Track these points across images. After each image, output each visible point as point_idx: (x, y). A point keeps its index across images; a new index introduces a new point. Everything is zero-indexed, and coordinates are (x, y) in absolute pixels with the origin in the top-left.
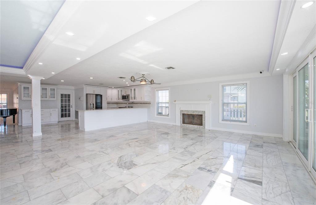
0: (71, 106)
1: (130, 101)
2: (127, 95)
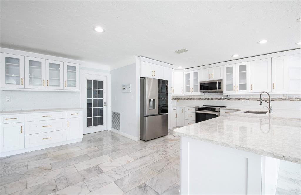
0: (105, 103)
1: (224, 94)
2: (217, 82)
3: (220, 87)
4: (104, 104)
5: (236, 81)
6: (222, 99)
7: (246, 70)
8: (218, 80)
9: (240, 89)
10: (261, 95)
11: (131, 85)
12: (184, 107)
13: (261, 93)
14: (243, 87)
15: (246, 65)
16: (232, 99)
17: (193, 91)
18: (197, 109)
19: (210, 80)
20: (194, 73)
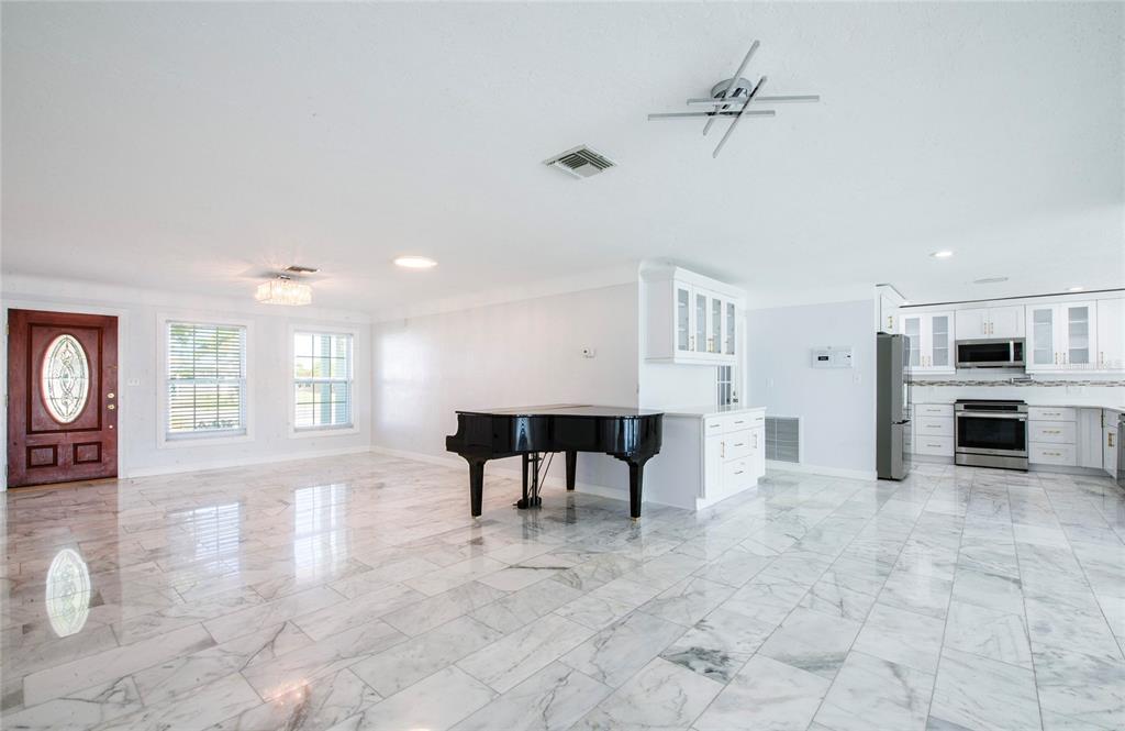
0: (734, 394)
1: (1027, 372)
2: (1012, 343)
3: (1019, 356)
4: (732, 397)
5: (1061, 340)
6: (1010, 383)
7: (1087, 319)
8: (1014, 339)
9: (1072, 362)
14: (1080, 356)
15: (1086, 308)
16: (1038, 383)
17: (932, 363)
18: (961, 406)
19: (986, 337)
20: (934, 318)
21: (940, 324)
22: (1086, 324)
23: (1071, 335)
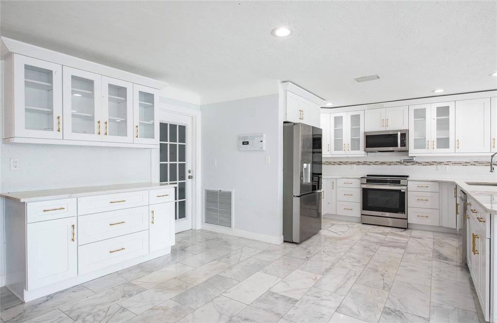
0: (189, 172)
1: (410, 155)
2: (399, 134)
3: (403, 144)
4: (187, 174)
5: (432, 132)
6: (401, 163)
7: (448, 115)
8: (400, 131)
9: (438, 147)
10: (492, 156)
11: (264, 135)
12: (336, 179)
13: (492, 154)
14: (443, 143)
15: (448, 107)
16: (419, 163)
17: (350, 150)
18: (365, 181)
19: (383, 129)
20: (351, 116)
21: (356, 119)
22: (448, 119)
23: (438, 129)
